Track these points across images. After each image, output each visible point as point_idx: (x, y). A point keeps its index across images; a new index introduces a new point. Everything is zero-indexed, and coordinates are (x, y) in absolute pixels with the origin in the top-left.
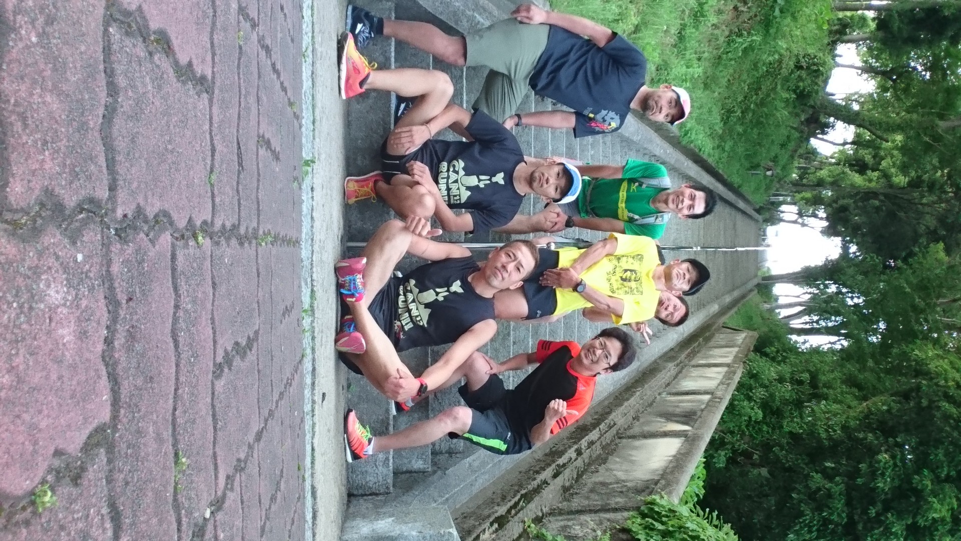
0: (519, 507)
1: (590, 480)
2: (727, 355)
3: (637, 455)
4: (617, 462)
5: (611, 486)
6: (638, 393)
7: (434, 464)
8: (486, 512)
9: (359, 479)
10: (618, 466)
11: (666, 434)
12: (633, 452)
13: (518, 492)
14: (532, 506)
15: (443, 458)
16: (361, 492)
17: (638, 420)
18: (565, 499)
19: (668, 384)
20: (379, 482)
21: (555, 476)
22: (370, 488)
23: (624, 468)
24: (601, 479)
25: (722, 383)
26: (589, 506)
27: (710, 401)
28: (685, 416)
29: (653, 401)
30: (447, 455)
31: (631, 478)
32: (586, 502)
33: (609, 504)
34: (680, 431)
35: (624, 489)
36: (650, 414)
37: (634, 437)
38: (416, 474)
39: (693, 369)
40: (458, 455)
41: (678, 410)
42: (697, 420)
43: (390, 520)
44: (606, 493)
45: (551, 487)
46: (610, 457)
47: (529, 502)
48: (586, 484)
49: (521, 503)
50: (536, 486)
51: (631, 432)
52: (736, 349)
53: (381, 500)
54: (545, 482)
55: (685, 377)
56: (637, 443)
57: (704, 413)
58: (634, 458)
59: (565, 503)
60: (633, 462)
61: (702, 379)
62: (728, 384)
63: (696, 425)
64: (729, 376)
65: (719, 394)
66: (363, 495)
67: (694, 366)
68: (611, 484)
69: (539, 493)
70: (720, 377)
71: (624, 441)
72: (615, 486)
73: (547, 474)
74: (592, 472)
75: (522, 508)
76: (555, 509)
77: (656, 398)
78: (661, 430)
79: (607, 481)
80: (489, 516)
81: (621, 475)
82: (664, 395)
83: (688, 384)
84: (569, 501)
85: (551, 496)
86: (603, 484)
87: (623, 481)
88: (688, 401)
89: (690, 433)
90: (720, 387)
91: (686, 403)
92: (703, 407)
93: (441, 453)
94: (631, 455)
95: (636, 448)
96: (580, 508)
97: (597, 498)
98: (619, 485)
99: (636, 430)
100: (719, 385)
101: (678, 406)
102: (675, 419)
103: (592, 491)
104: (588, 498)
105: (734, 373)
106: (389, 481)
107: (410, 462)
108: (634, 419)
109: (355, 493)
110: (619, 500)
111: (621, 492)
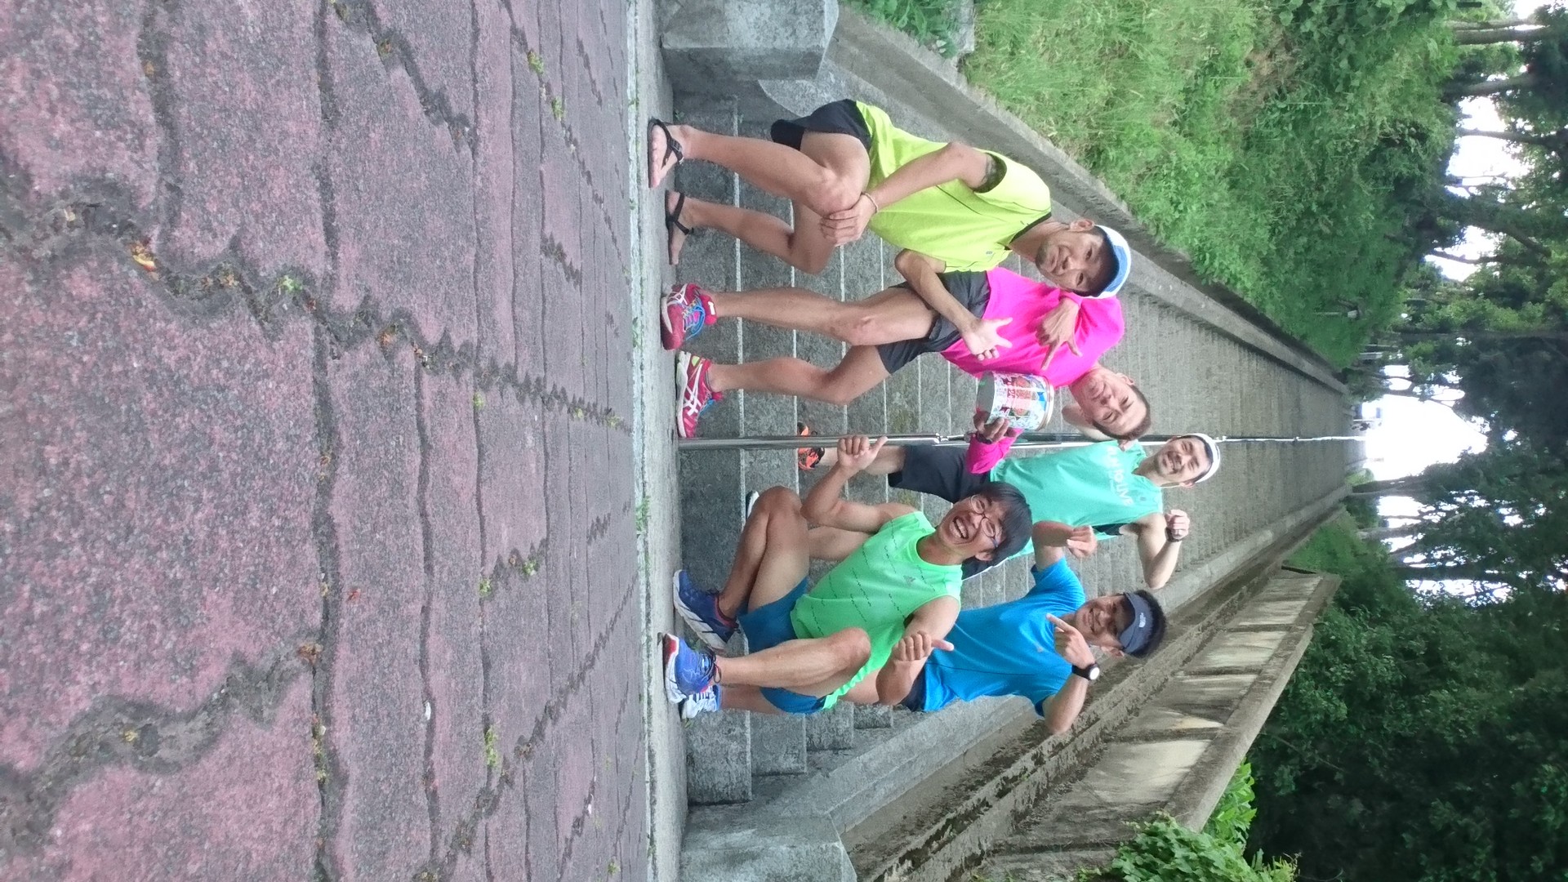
0: (944, 838)
1: (1057, 803)
2: (1286, 612)
3: (1132, 766)
4: (1099, 777)
5: (1090, 812)
6: (1135, 672)
7: (813, 764)
8: (892, 844)
9: (704, 781)
10: (1102, 783)
11: (1179, 735)
12: (1128, 763)
13: (942, 815)
14: (964, 837)
15: (823, 756)
16: (706, 799)
17: (1137, 714)
18: (1018, 831)
19: (1187, 660)
20: (732, 784)
21: (1001, 794)
22: (719, 793)
23: (1111, 785)
24: (1074, 802)
25: (1275, 655)
26: (1054, 840)
27: (1254, 683)
28: (1215, 707)
29: (1163, 685)
30: (831, 752)
31: (1122, 800)
32: (1051, 836)
33: (1086, 838)
34: (1203, 729)
35: (1111, 817)
36: (1156, 704)
37: (1129, 740)
38: (784, 777)
39: (1229, 635)
40: (846, 752)
41: (1203, 698)
42: (1232, 713)
43: (749, 832)
44: (1082, 823)
45: (995, 811)
46: (1090, 770)
47: (959, 832)
48: (1051, 810)
49: (947, 833)
50: (970, 809)
51: (1126, 732)
52: (1303, 603)
53: (736, 811)
54: (985, 803)
55: (1217, 647)
56: (1134, 748)
57: (1245, 701)
58: (1127, 771)
59: (1018, 836)
60: (1126, 777)
61: (1243, 650)
62: (1286, 658)
63: (1230, 720)
64: (1287, 645)
65: (1271, 671)
66: (709, 804)
67: (1230, 631)
68: (1089, 809)
69: (975, 819)
70: (1274, 646)
71: (1113, 745)
72: (1097, 811)
73: (988, 790)
74: (1061, 792)
75: (949, 840)
76: (1001, 845)
77: (1166, 680)
78: (1174, 728)
79: (1084, 805)
80: (897, 849)
81: (1106, 796)
82: (1181, 675)
83: (1220, 659)
84: (1023, 833)
85: (994, 825)
86: (1077, 809)
87: (1110, 804)
88: (1222, 684)
89: (1219, 732)
90: (1272, 662)
91: (1216, 687)
92: (1243, 692)
93: (822, 749)
94: (1124, 767)
95: (1133, 756)
96: (1040, 843)
97: (1067, 828)
98: (1104, 811)
99: (1133, 728)
100: (1271, 658)
101: (1202, 693)
102: (1198, 711)
103: (1059, 819)
104: (1053, 829)
105: (1298, 639)
106: (746, 783)
107: (776, 760)
108: (1129, 712)
109: (699, 800)
110: (1102, 831)
111: (1106, 820)
